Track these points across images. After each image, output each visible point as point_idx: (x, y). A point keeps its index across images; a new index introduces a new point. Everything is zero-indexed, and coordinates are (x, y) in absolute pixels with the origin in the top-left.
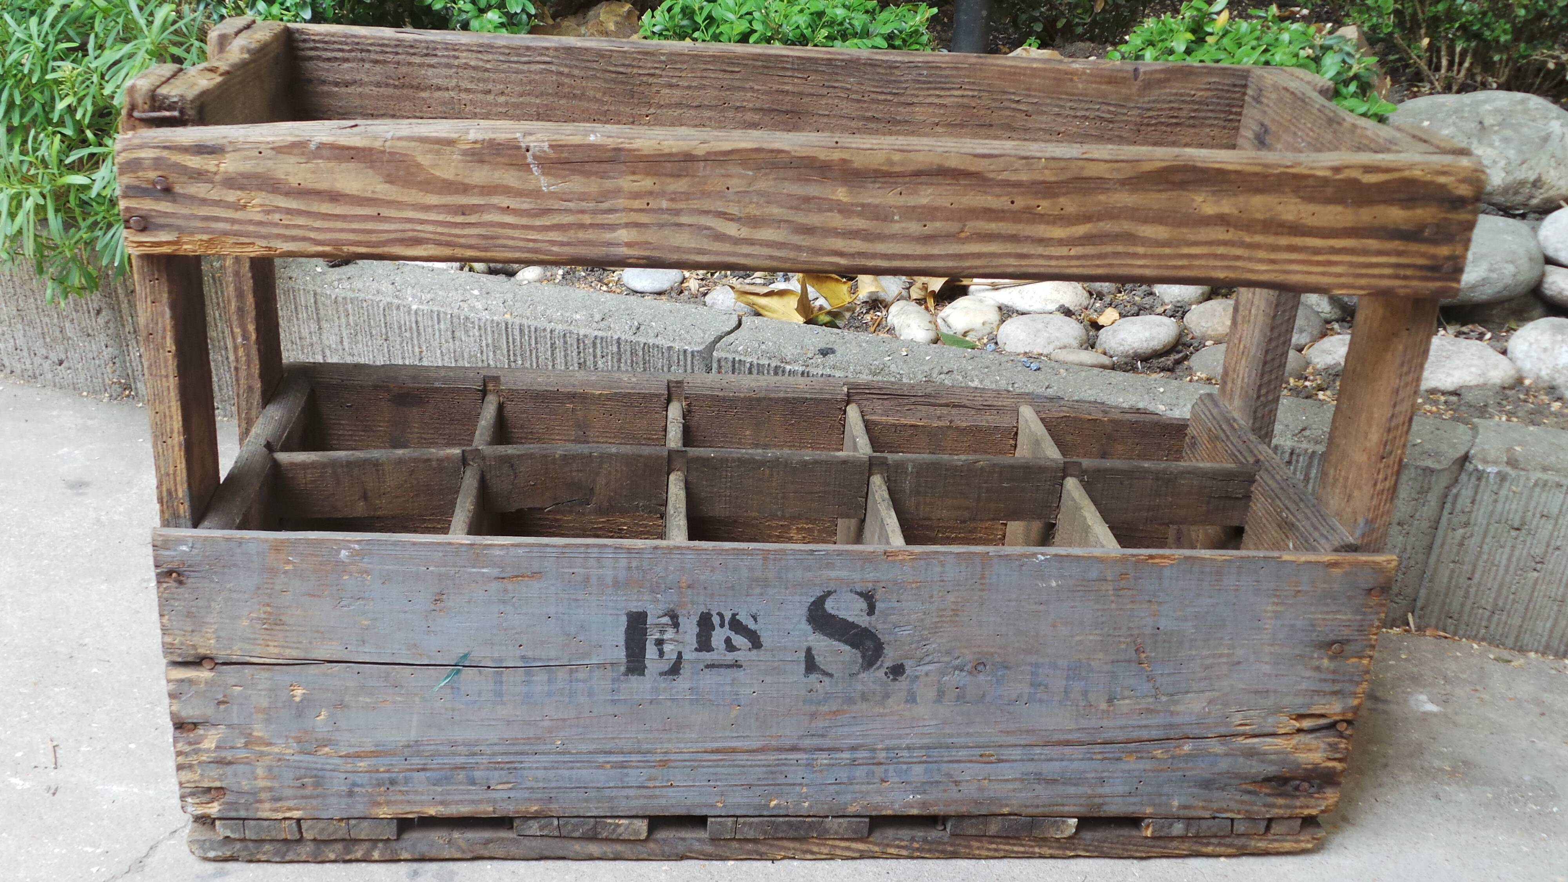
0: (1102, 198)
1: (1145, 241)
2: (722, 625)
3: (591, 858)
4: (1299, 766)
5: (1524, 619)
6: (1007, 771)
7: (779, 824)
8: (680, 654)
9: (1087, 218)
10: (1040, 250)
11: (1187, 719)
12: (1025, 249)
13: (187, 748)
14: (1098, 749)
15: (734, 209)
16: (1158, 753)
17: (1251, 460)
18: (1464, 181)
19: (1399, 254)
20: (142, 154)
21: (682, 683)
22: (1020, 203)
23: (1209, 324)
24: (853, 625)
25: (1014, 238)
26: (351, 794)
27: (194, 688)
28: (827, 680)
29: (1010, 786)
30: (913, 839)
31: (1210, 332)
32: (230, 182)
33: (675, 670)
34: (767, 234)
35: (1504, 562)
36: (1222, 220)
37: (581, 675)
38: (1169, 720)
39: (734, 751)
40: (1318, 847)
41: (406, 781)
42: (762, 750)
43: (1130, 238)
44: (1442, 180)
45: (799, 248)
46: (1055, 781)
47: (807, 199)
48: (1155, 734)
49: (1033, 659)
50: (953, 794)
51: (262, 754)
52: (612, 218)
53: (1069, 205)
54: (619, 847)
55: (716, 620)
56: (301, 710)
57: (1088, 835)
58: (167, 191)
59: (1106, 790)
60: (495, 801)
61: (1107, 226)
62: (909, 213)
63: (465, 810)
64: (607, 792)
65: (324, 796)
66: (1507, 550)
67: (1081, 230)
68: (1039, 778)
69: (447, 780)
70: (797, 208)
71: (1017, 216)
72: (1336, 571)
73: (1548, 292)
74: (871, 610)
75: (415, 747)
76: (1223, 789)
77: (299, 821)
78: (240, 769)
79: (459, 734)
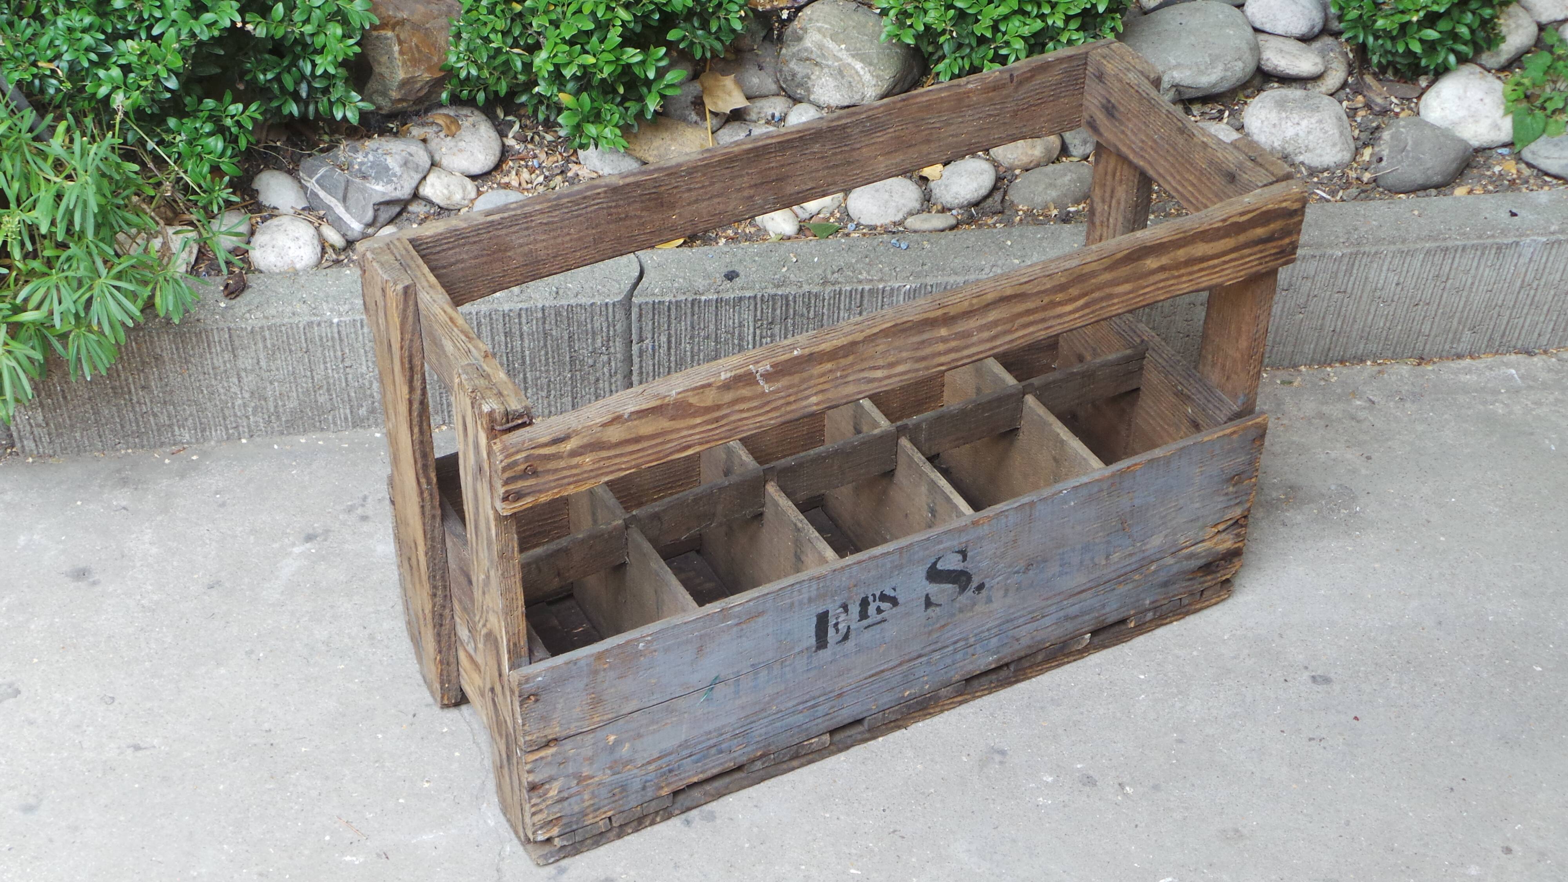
0: (1093, 281)
1: (1118, 296)
2: (874, 601)
3: (793, 769)
4: (1218, 553)
5: (1295, 346)
6: (1047, 621)
7: (910, 706)
8: (849, 627)
9: (1085, 294)
10: (1059, 321)
11: (1152, 551)
12: (1050, 324)
13: (539, 801)
14: (1101, 588)
15: (881, 362)
16: (1137, 577)
17: (1138, 340)
18: (1296, 201)
19: (1261, 252)
20: (518, 457)
21: (850, 644)
22: (1046, 300)
23: (1015, 155)
24: (954, 571)
25: (1044, 320)
26: (644, 788)
27: (544, 761)
28: (938, 609)
29: (1050, 629)
30: (991, 682)
31: (1016, 163)
32: (573, 454)
33: (846, 637)
34: (900, 368)
35: (1279, 313)
36: (1162, 269)
37: (788, 663)
38: (1142, 555)
39: (882, 671)
40: (1230, 593)
41: (679, 767)
42: (900, 664)
43: (1110, 296)
44: (1284, 205)
45: (917, 370)
46: (1076, 617)
47: (923, 342)
48: (1134, 567)
49: (1061, 551)
50: (1017, 646)
51: (588, 785)
52: (807, 393)
53: (1074, 291)
54: (810, 757)
55: (871, 599)
56: (612, 749)
57: (1096, 640)
58: (535, 473)
59: (1107, 609)
60: (735, 758)
61: (1096, 295)
62: (981, 329)
63: (715, 771)
64: (804, 726)
65: (627, 796)
66: (1281, 305)
67: (1081, 302)
68: (1067, 618)
69: (705, 757)
70: (917, 349)
71: (1044, 308)
72: (1235, 436)
73: (1266, 68)
74: (965, 559)
75: (684, 745)
76: (1174, 583)
77: (610, 818)
78: (572, 800)
79: (711, 726)
